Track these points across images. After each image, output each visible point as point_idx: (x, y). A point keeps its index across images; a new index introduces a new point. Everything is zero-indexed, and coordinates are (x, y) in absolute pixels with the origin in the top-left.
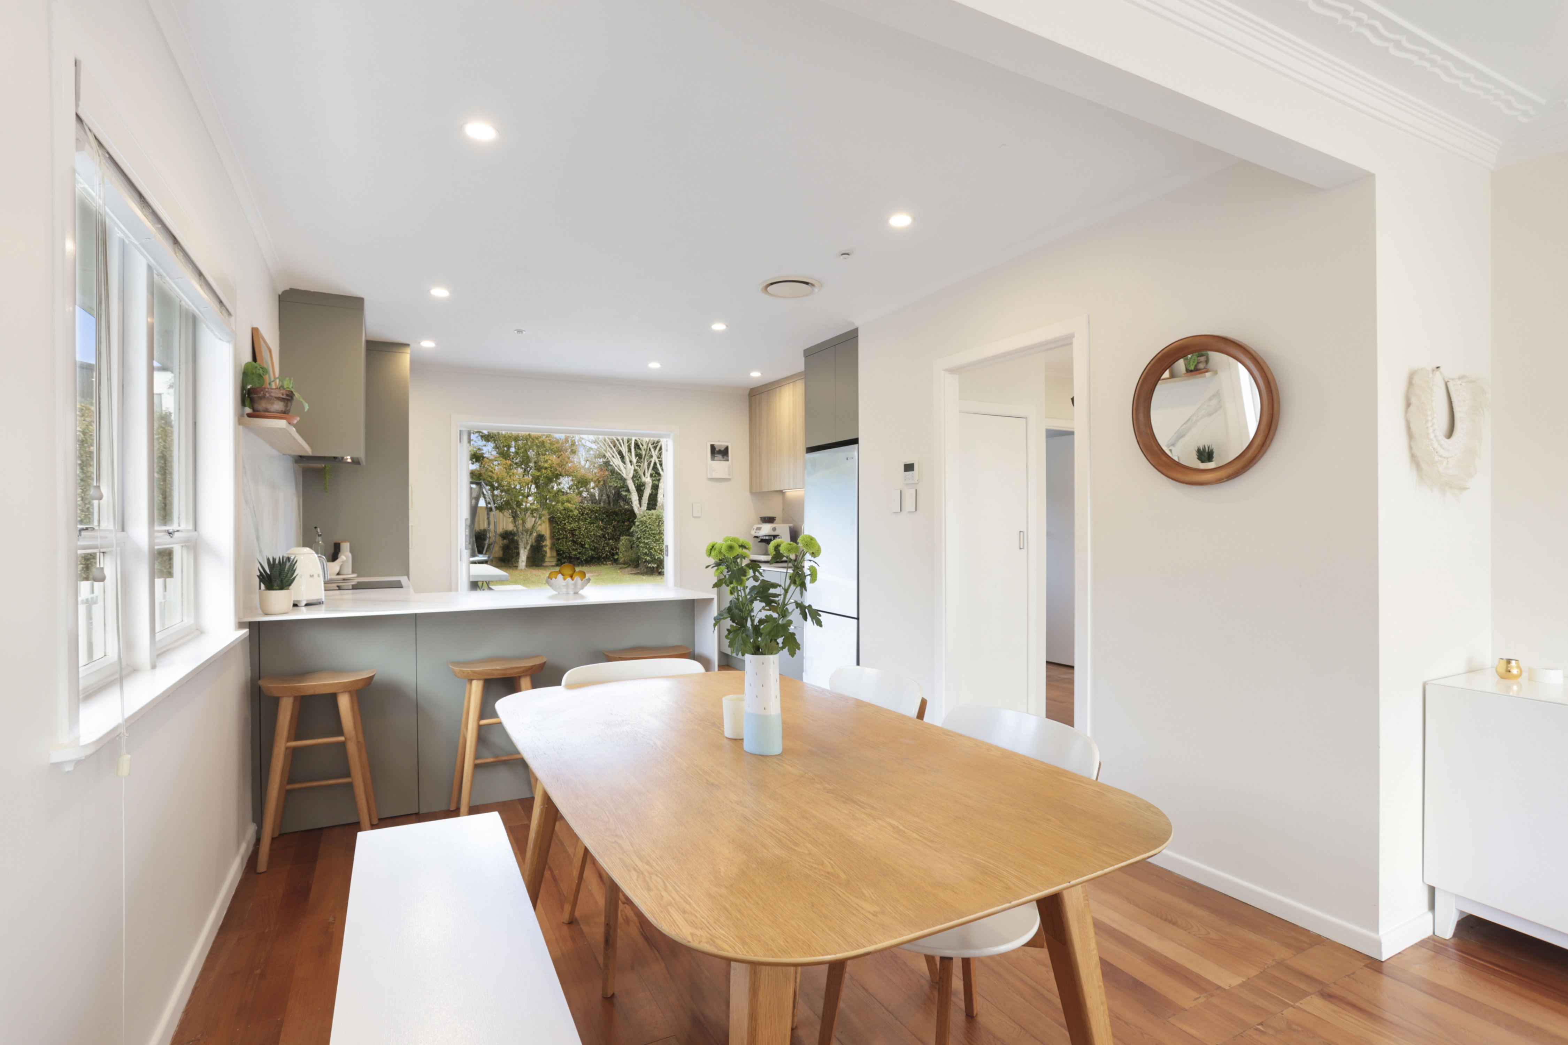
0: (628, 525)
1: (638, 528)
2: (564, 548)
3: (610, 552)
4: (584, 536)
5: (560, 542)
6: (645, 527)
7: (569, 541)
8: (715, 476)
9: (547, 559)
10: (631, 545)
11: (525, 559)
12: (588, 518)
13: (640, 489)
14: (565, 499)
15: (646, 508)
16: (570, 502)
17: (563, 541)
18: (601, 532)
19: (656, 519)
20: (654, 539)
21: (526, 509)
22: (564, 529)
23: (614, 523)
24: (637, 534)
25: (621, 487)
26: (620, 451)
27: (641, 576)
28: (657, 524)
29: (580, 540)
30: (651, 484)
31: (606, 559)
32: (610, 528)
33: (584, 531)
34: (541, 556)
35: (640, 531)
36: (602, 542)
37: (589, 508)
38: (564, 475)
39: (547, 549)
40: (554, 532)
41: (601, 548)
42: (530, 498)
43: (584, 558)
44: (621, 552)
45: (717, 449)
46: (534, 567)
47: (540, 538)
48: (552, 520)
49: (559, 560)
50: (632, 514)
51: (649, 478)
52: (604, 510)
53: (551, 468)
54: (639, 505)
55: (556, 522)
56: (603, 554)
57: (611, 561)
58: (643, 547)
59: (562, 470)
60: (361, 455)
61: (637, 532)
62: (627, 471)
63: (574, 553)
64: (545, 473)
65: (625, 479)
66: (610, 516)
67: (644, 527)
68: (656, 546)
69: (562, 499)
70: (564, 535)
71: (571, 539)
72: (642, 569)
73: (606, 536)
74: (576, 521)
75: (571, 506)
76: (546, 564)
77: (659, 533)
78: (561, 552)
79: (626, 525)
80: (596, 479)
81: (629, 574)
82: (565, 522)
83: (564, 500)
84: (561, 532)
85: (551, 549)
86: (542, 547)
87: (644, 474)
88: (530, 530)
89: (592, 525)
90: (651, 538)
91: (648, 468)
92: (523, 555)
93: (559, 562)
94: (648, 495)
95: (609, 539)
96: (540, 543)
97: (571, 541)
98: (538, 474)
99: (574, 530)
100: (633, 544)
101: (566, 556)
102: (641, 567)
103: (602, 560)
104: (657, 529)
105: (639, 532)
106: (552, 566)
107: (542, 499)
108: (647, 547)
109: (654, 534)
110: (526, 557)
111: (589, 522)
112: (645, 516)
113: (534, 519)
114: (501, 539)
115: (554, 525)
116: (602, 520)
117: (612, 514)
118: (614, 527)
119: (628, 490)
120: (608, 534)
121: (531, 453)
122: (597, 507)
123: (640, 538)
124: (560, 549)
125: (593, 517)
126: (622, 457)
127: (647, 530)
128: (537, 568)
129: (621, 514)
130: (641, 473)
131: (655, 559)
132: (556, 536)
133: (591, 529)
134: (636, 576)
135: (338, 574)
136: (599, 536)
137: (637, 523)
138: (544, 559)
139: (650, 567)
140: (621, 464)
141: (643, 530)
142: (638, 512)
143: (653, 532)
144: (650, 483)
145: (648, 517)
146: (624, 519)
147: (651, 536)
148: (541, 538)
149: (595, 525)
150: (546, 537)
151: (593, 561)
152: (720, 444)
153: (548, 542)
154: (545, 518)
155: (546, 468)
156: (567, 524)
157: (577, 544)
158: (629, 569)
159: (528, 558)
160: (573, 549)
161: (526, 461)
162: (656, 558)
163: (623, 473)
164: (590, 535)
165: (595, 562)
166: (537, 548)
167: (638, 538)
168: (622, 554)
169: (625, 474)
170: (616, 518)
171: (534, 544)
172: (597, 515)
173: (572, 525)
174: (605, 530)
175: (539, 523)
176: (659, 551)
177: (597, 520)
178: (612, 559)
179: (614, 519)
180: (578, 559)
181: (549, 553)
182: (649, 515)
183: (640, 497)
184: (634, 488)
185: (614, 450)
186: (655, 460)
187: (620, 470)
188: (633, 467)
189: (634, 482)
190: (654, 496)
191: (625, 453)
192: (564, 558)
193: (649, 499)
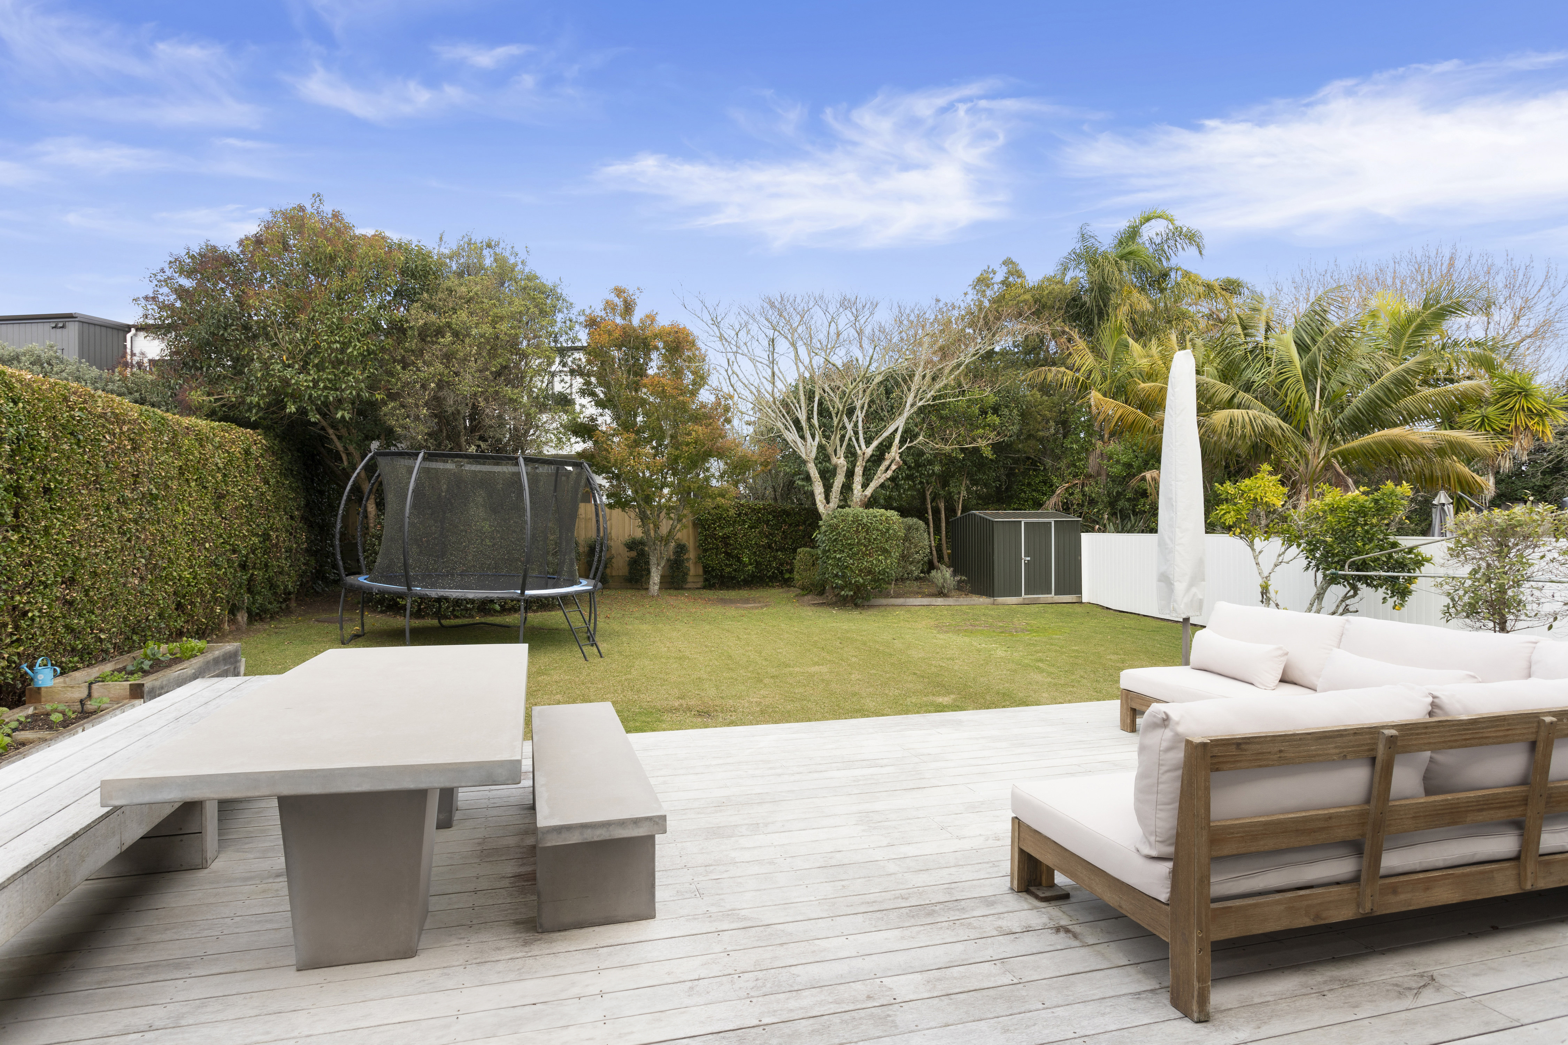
1: (826, 535)
2: (714, 563)
3: (778, 569)
4: (741, 546)
5: (708, 554)
6: (836, 534)
7: (721, 553)
9: (690, 579)
10: (814, 561)
11: (659, 580)
12: (748, 520)
13: (827, 475)
14: (718, 493)
15: (836, 506)
16: (723, 497)
17: (713, 553)
18: (765, 540)
19: (852, 521)
20: (850, 552)
21: (660, 507)
22: (714, 536)
23: (785, 527)
24: (824, 545)
25: (795, 474)
26: (798, 418)
27: (829, 609)
28: (855, 529)
29: (736, 552)
30: (844, 470)
31: (775, 579)
32: (778, 534)
33: (742, 538)
34: (682, 574)
35: (828, 540)
36: (767, 554)
37: (748, 506)
38: (715, 455)
39: (691, 565)
40: (701, 540)
41: (766, 564)
42: (666, 491)
43: (743, 578)
44: (797, 571)
46: (672, 591)
47: (681, 549)
48: (700, 524)
49: (706, 580)
50: (814, 515)
51: (842, 458)
52: (769, 508)
53: (696, 443)
54: (825, 502)
55: (703, 525)
56: (768, 572)
57: (780, 581)
58: (832, 565)
59: (713, 447)
61: (824, 542)
62: (808, 449)
63: (728, 570)
64: (687, 453)
65: (805, 462)
66: (778, 517)
67: (834, 533)
68: (853, 564)
69: (713, 492)
70: (714, 544)
72: (830, 598)
73: (773, 545)
74: (731, 524)
75: (723, 503)
76: (687, 586)
77: (858, 542)
78: (710, 569)
80: (762, 460)
82: (716, 526)
83: (715, 495)
84: (710, 540)
85: (696, 563)
86: (683, 561)
87: (835, 451)
88: (666, 538)
89: (753, 530)
90: (846, 550)
91: (841, 445)
92: (655, 577)
93: (707, 583)
94: (840, 486)
95: (777, 551)
96: (680, 557)
97: (724, 552)
98: (676, 454)
99: (729, 537)
100: (817, 559)
101: (717, 575)
102: (828, 595)
103: (767, 581)
104: (855, 537)
105: (826, 542)
106: (697, 589)
107: (683, 491)
108: (840, 564)
109: (850, 544)
110: (659, 576)
111: (749, 526)
112: (835, 517)
113: (671, 522)
114: (627, 550)
115: (701, 530)
116: (767, 522)
117: (782, 514)
118: (783, 532)
119: (808, 478)
120: (775, 542)
121: (666, 425)
122: (760, 504)
123: (829, 550)
124: (708, 564)
125: (754, 518)
126: (799, 428)
127: (840, 538)
128: (676, 592)
130: (830, 450)
131: (850, 583)
132: (702, 546)
133: (752, 536)
134: (819, 607)
136: (763, 546)
137: (823, 529)
138: (686, 579)
139: (843, 595)
140: (799, 440)
141: (833, 539)
142: (823, 512)
143: (849, 542)
144: (843, 468)
145: (840, 518)
146: (801, 522)
147: (846, 548)
149: (757, 530)
150: (688, 547)
151: (755, 582)
153: (692, 555)
154: (688, 520)
155: (688, 444)
156: (718, 528)
157: (732, 557)
158: (809, 596)
159: (663, 577)
160: (726, 565)
161: (658, 434)
162: (853, 581)
163: (801, 453)
164: (751, 544)
165: (757, 582)
166: (676, 564)
167: (824, 552)
168: (799, 574)
169: (804, 455)
170: (790, 519)
171: (672, 558)
172: (760, 515)
173: (726, 531)
174: (771, 537)
175: (678, 528)
176: (856, 572)
177: (761, 523)
178: (780, 579)
179: (784, 522)
180: (733, 578)
181: (694, 570)
182: (842, 516)
183: (828, 489)
184: (817, 475)
185: (788, 418)
186: (850, 433)
187: (798, 448)
188: (816, 443)
189: (816, 465)
190: (847, 488)
191: (804, 423)
192: (714, 577)
193: (841, 493)
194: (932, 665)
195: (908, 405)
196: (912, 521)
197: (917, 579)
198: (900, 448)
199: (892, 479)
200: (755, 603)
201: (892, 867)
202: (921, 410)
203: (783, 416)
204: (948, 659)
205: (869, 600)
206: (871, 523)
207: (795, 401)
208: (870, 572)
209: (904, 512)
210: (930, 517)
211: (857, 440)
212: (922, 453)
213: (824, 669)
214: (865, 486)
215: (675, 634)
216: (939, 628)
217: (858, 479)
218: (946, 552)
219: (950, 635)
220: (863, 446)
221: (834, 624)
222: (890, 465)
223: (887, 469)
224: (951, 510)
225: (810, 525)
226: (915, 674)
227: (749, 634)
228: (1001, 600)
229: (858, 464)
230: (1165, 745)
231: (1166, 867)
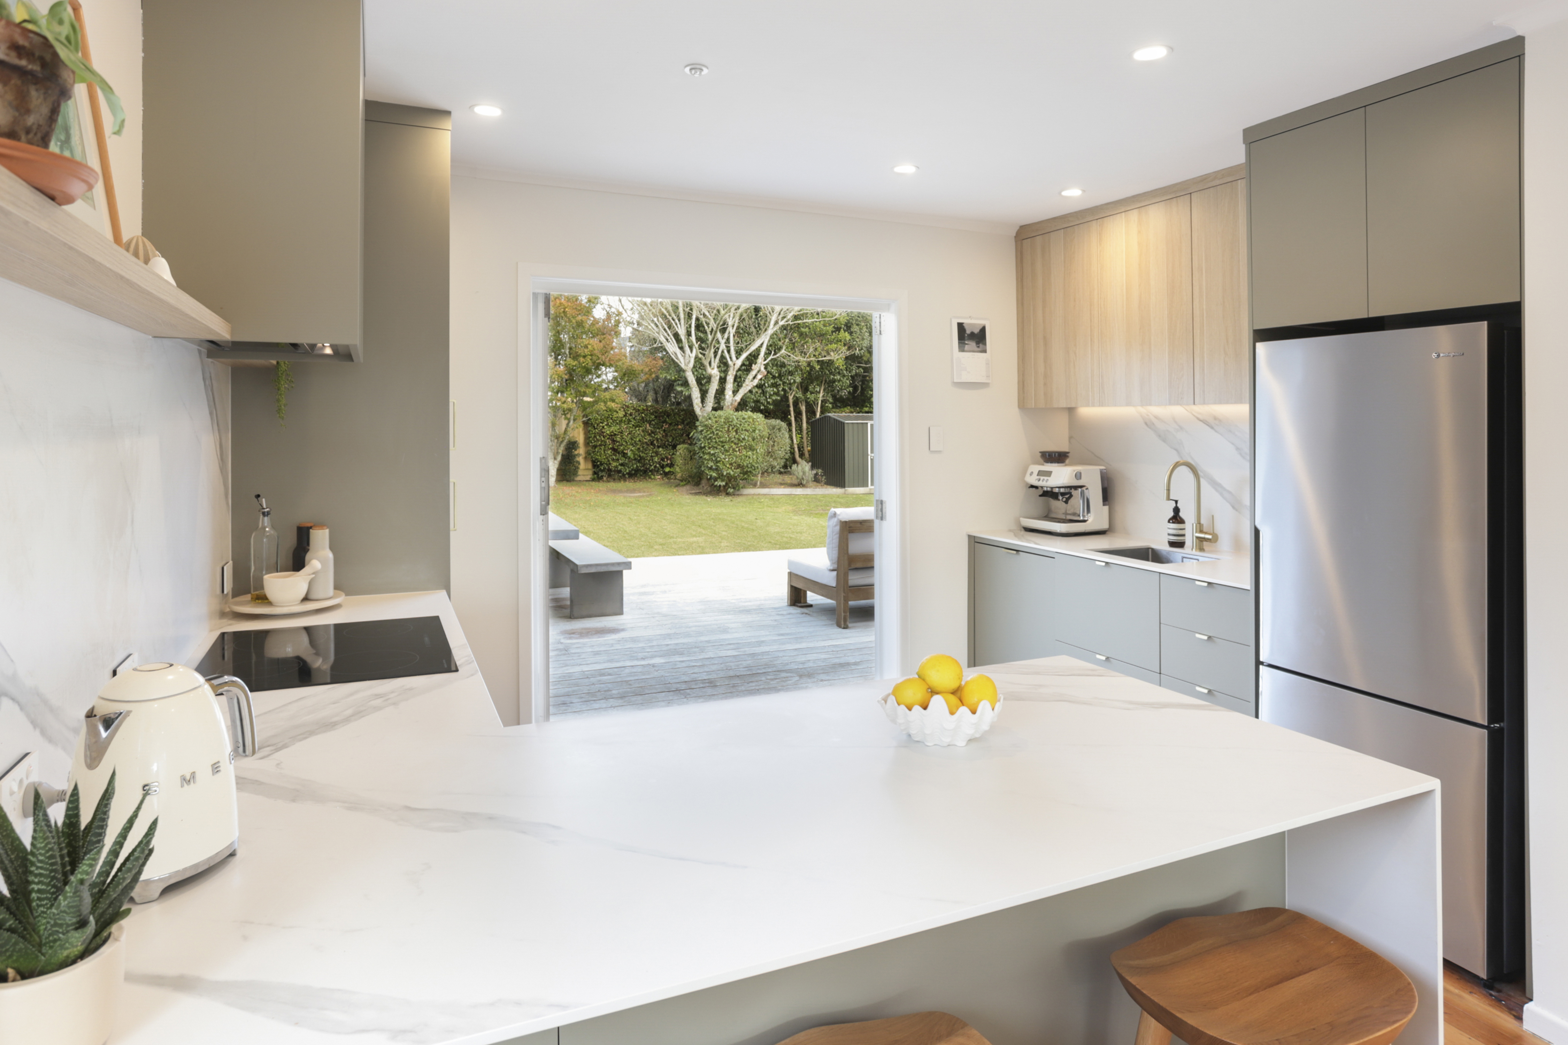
0: (682, 429)
1: (702, 434)
2: (602, 458)
3: (659, 463)
4: (626, 442)
5: (596, 450)
6: (711, 433)
7: (609, 449)
8: (966, 378)
9: (580, 472)
10: (691, 456)
11: (555, 473)
12: (632, 420)
13: (703, 382)
14: (608, 397)
15: (711, 409)
16: (613, 401)
17: (601, 449)
18: (648, 438)
19: (724, 422)
20: (722, 449)
21: (558, 409)
22: (601, 433)
23: (666, 426)
24: (700, 442)
25: (675, 381)
26: (677, 331)
27: (704, 497)
28: (726, 429)
29: (622, 448)
30: (718, 378)
31: (655, 471)
32: (659, 432)
33: (627, 436)
34: (574, 468)
35: (704, 438)
36: (650, 450)
37: (633, 407)
38: (608, 364)
39: (581, 459)
40: (590, 438)
41: (648, 459)
42: (564, 395)
43: (627, 471)
44: (678, 466)
45: (968, 332)
46: (565, 482)
48: (589, 423)
49: (595, 473)
50: (690, 418)
51: (716, 370)
52: (652, 409)
53: (591, 355)
54: (701, 405)
55: (592, 424)
56: (651, 466)
57: (661, 474)
58: (708, 460)
59: (606, 358)
60: (353, 338)
61: (700, 440)
62: (686, 360)
63: (614, 464)
64: (583, 363)
65: (684, 371)
66: (659, 417)
67: (709, 432)
68: (725, 459)
69: (604, 396)
70: (602, 441)
71: (611, 446)
72: (705, 488)
73: (655, 442)
74: (617, 423)
75: (616, 405)
76: (578, 478)
77: (729, 440)
78: (599, 463)
79: (679, 429)
80: (647, 370)
81: (688, 494)
82: (604, 425)
83: (606, 398)
84: (598, 437)
85: (586, 458)
86: (575, 456)
87: (710, 363)
88: (562, 436)
89: (637, 429)
90: (719, 447)
91: (715, 357)
92: (553, 468)
93: (596, 476)
94: (714, 392)
95: (659, 447)
96: (572, 452)
97: (611, 449)
98: (574, 364)
99: (615, 435)
100: (695, 454)
101: (605, 468)
102: (703, 485)
103: (650, 473)
104: (726, 436)
105: (702, 440)
106: (587, 481)
107: (577, 396)
108: (714, 459)
109: (722, 442)
110: (556, 470)
111: (633, 425)
112: (710, 419)
113: (567, 422)
115: (590, 428)
116: (650, 422)
117: (663, 414)
118: (664, 431)
119: (686, 384)
120: (657, 440)
121: (564, 337)
122: (643, 405)
123: (704, 447)
124: (597, 459)
125: (638, 418)
126: (678, 340)
127: (714, 437)
128: (569, 483)
129: (674, 415)
130: (706, 363)
131: (722, 475)
132: (592, 443)
133: (636, 435)
134: (697, 497)
135: (306, 599)
136: (646, 443)
137: (700, 428)
138: (577, 472)
139: (716, 486)
140: (678, 351)
141: (708, 437)
142: (700, 414)
143: (721, 440)
144: (717, 376)
145: (714, 420)
146: (678, 422)
147: (719, 445)
148: (573, 445)
149: (641, 428)
150: (579, 443)
151: (638, 475)
152: (973, 322)
153: (581, 450)
154: (580, 420)
155: (584, 355)
156: (605, 427)
157: (619, 453)
158: (688, 487)
159: (559, 470)
160: (613, 460)
162: (725, 474)
163: (680, 362)
164: (635, 441)
165: (641, 475)
166: (569, 458)
167: (701, 448)
168: (680, 468)
169: (683, 364)
170: (667, 419)
171: (565, 453)
172: (643, 415)
173: (612, 429)
174: (653, 435)
175: (572, 427)
176: (728, 466)
177: (644, 422)
178: (662, 472)
179: (665, 422)
180: (620, 472)
181: (583, 464)
182: (716, 417)
183: (704, 394)
184: (694, 382)
185: (669, 332)
186: (723, 346)
187: (677, 358)
188: (693, 355)
189: (693, 373)
190: (721, 392)
191: (683, 337)
192: (602, 471)
193: (715, 397)
194: (784, 536)
195: (772, 323)
196: (777, 422)
197: (781, 473)
198: (765, 360)
199: (759, 386)
200: (640, 492)
201: (733, 601)
202: (784, 328)
203: (665, 330)
204: (797, 533)
205: (738, 490)
206: (741, 425)
207: (675, 317)
208: (739, 466)
209: (768, 414)
210: (793, 419)
211: (729, 351)
212: (783, 365)
213: (700, 539)
214: (735, 392)
215: (577, 516)
216: (796, 512)
217: (730, 386)
218: (807, 448)
219: (803, 517)
220: (734, 358)
221: (709, 509)
222: (756, 375)
223: (754, 378)
224: (811, 411)
225: (687, 424)
226: (770, 542)
227: (639, 516)
228: (851, 490)
229: (729, 373)
230: (835, 524)
231: (835, 573)
